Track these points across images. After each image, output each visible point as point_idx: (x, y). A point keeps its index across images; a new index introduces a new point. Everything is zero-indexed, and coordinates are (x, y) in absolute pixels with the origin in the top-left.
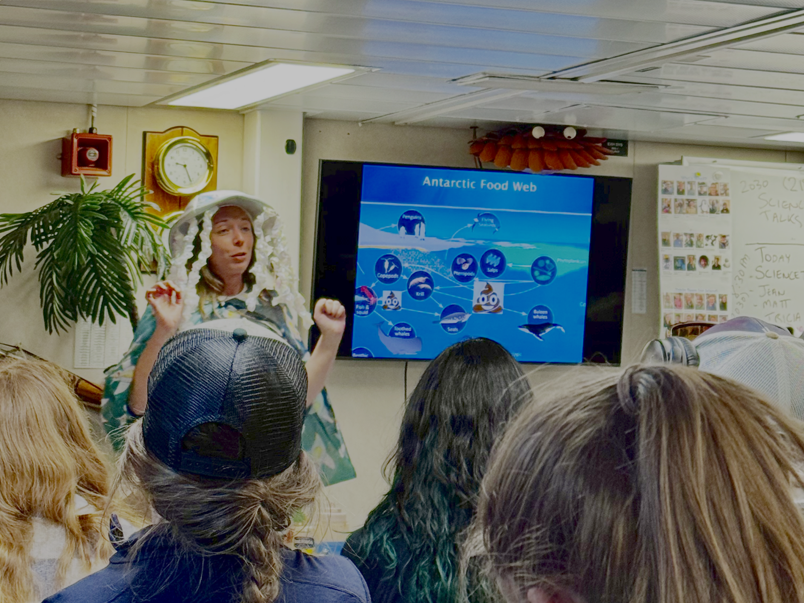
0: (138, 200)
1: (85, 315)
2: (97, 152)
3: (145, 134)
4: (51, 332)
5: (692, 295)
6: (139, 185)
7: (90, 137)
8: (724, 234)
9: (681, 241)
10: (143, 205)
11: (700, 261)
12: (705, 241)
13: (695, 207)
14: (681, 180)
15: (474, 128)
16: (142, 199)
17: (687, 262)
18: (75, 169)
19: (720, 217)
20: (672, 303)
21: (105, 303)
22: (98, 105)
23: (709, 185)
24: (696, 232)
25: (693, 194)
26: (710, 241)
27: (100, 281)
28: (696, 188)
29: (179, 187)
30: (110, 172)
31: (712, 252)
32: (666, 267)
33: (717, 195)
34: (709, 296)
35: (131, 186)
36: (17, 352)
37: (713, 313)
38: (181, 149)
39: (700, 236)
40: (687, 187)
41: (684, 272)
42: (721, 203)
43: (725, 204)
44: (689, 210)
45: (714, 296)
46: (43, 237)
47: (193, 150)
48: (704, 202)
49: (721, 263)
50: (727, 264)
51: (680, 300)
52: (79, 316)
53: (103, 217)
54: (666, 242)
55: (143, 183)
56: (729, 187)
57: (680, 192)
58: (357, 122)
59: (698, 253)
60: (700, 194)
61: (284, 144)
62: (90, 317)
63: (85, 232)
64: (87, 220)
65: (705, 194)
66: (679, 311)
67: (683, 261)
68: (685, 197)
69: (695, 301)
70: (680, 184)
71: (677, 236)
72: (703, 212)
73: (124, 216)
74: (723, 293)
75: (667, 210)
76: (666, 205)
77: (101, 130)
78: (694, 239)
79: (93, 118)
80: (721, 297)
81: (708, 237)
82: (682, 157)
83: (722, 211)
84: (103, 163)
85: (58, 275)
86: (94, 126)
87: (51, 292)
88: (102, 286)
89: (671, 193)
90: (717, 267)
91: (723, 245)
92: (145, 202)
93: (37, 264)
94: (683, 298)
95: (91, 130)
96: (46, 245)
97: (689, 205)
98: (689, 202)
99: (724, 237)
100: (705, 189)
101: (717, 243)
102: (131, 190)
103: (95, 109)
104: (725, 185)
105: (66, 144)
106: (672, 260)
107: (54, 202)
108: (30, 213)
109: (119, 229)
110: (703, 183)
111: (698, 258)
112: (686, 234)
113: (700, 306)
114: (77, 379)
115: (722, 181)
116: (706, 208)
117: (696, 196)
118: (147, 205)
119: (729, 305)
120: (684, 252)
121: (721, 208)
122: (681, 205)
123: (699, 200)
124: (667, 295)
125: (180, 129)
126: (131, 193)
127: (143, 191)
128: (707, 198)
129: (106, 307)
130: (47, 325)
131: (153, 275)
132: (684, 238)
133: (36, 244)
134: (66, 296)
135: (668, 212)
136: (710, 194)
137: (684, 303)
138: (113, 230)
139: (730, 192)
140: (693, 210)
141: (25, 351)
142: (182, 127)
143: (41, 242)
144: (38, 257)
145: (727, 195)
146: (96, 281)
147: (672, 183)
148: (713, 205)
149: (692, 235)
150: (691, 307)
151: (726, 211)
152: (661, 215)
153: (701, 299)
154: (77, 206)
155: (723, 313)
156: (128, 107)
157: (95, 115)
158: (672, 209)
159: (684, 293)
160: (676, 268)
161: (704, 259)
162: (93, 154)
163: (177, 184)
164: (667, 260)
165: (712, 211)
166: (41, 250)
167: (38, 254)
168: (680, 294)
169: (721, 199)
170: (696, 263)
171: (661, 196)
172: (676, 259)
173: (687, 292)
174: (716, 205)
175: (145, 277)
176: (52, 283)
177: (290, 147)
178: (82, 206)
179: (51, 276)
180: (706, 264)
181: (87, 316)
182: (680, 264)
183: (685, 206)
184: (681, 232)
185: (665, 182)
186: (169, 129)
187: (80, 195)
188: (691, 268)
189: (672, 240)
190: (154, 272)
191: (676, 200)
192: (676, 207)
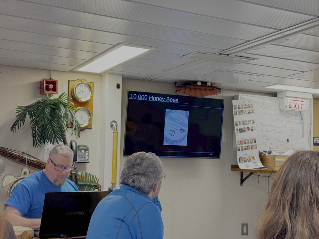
0: (66, 101)
1: (47, 141)
2: (53, 86)
3: (69, 81)
4: (35, 147)
5: (246, 140)
6: (67, 96)
7: (50, 80)
8: (253, 119)
9: (241, 123)
10: (68, 103)
11: (247, 129)
12: (248, 123)
13: (244, 112)
14: (239, 104)
15: (175, 83)
16: (68, 101)
17: (243, 130)
18: (45, 91)
19: (251, 114)
20: (240, 143)
21: (55, 137)
22: (53, 70)
23: (247, 105)
24: (245, 120)
25: (243, 108)
26: (249, 122)
27: (53, 129)
28: (244, 106)
29: (81, 99)
30: (57, 92)
31: (250, 126)
32: (237, 132)
33: (250, 108)
34: (251, 139)
35: (63, 97)
36: (24, 154)
37: (252, 144)
38: (81, 86)
39: (246, 121)
40: (241, 106)
41: (243, 133)
42: (251, 110)
43: (252, 110)
44: (242, 113)
45: (252, 139)
46: (33, 115)
47: (85, 86)
48: (246, 110)
49: (253, 129)
50: (255, 129)
51: (242, 142)
52: (46, 142)
53: (54, 107)
54: (237, 125)
55: (68, 95)
56: (253, 105)
57: (239, 108)
58: (139, 80)
59: (246, 126)
60: (245, 108)
61: (116, 85)
62: (49, 142)
63: (47, 111)
64: (48, 108)
65: (246, 108)
66: (242, 145)
67: (242, 130)
68: (241, 110)
69: (247, 141)
70: (239, 106)
71: (240, 122)
72: (246, 113)
73: (61, 106)
74: (255, 138)
75: (236, 114)
76: (235, 113)
77: (54, 78)
78: (245, 122)
79: (51, 74)
80: (254, 139)
81: (248, 121)
82: (238, 94)
83: (252, 113)
84: (55, 89)
85: (38, 127)
86: (52, 77)
87: (35, 133)
88: (54, 131)
89: (237, 109)
90: (252, 130)
91: (253, 123)
92: (69, 102)
93: (31, 123)
94: (243, 141)
95: (51, 78)
96: (34, 117)
97: (242, 112)
98: (242, 111)
99: (253, 120)
100: (246, 106)
101: (251, 123)
102: (63, 98)
103: (52, 72)
104: (252, 104)
105: (41, 83)
106: (239, 130)
107: (36, 102)
108: (28, 106)
109: (60, 110)
110: (246, 105)
111: (246, 128)
112: (242, 121)
113: (248, 143)
114: (45, 163)
115: (251, 103)
116: (247, 112)
117: (244, 109)
118: (69, 103)
119: (257, 141)
120: (242, 127)
121: (251, 112)
122: (240, 112)
123: (245, 110)
124: (238, 141)
125: (81, 80)
126: (63, 99)
127: (68, 98)
128: (247, 109)
129: (55, 139)
130: (34, 145)
131: (71, 129)
132: (242, 122)
133: (30, 117)
134: (41, 135)
135: (237, 115)
136: (248, 108)
137: (243, 142)
138: (57, 111)
139: (253, 106)
140: (244, 113)
141: (26, 154)
142: (82, 79)
143: (32, 116)
144: (31, 121)
145: (253, 107)
146: (51, 129)
147: (237, 106)
148: (249, 111)
149: (244, 121)
150: (246, 144)
151: (253, 112)
152: (234, 116)
153: (248, 141)
154: (45, 103)
155: (255, 144)
156: (63, 71)
157: (52, 74)
158: (237, 114)
159: (243, 139)
160: (240, 132)
161: (248, 128)
162: (51, 86)
163: (80, 98)
164: (237, 130)
165: (249, 113)
166: (32, 119)
167: (31, 120)
168: (242, 140)
169: (251, 109)
170: (246, 130)
171: (234, 110)
172: (240, 129)
173: (244, 139)
174: (250, 111)
175: (69, 129)
176: (36, 130)
177: (118, 86)
178: (46, 103)
179: (35, 127)
180: (249, 130)
181: (48, 141)
182: (241, 131)
183: (241, 112)
184: (241, 121)
185: (234, 106)
186: (77, 80)
187: (46, 100)
188: (244, 131)
189: (238, 123)
190: (72, 127)
191: (238, 111)
192: (238, 113)
